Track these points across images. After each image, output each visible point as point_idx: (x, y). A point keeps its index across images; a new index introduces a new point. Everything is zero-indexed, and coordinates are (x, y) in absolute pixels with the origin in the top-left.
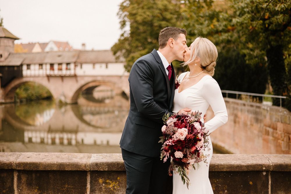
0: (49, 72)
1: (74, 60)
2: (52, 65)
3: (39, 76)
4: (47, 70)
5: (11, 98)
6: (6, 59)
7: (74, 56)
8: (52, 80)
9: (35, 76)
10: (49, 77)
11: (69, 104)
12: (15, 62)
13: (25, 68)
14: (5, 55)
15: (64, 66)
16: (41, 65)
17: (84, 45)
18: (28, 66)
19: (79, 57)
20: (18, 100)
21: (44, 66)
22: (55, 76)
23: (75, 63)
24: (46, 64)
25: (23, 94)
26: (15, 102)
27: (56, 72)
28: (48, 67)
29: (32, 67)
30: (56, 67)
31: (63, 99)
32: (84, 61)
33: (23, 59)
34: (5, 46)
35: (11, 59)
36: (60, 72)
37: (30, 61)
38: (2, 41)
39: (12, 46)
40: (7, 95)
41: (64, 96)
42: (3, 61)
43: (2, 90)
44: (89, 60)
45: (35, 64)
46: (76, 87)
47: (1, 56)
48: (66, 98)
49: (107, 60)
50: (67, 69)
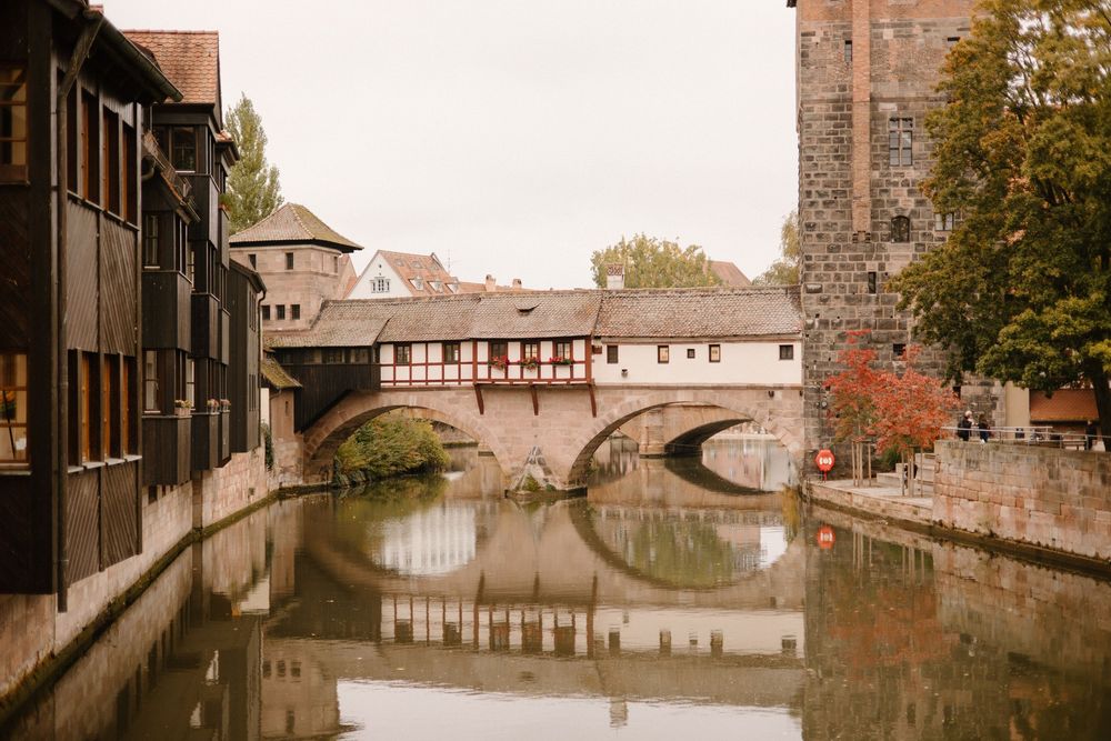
0: (483, 374)
1: (582, 327)
3: (443, 385)
4: (476, 365)
5: (324, 470)
6: (315, 320)
8: (494, 403)
11: (564, 495)
15: (547, 352)
18: (402, 348)
21: (466, 352)
23: (587, 338)
24: (472, 342)
25: (354, 454)
26: (335, 488)
27: (512, 374)
28: (483, 352)
29: (418, 354)
30: (514, 353)
31: (539, 474)
32: (624, 331)
33: (382, 325)
34: (311, 273)
35: (332, 324)
36: (530, 375)
37: (410, 329)
38: (301, 254)
39: (333, 273)
40: (314, 457)
41: (541, 463)
42: (303, 331)
43: (298, 439)
44: (644, 331)
45: (427, 343)
46: (589, 428)
47: (296, 310)
48: (547, 471)
49: (716, 331)
50: (555, 363)
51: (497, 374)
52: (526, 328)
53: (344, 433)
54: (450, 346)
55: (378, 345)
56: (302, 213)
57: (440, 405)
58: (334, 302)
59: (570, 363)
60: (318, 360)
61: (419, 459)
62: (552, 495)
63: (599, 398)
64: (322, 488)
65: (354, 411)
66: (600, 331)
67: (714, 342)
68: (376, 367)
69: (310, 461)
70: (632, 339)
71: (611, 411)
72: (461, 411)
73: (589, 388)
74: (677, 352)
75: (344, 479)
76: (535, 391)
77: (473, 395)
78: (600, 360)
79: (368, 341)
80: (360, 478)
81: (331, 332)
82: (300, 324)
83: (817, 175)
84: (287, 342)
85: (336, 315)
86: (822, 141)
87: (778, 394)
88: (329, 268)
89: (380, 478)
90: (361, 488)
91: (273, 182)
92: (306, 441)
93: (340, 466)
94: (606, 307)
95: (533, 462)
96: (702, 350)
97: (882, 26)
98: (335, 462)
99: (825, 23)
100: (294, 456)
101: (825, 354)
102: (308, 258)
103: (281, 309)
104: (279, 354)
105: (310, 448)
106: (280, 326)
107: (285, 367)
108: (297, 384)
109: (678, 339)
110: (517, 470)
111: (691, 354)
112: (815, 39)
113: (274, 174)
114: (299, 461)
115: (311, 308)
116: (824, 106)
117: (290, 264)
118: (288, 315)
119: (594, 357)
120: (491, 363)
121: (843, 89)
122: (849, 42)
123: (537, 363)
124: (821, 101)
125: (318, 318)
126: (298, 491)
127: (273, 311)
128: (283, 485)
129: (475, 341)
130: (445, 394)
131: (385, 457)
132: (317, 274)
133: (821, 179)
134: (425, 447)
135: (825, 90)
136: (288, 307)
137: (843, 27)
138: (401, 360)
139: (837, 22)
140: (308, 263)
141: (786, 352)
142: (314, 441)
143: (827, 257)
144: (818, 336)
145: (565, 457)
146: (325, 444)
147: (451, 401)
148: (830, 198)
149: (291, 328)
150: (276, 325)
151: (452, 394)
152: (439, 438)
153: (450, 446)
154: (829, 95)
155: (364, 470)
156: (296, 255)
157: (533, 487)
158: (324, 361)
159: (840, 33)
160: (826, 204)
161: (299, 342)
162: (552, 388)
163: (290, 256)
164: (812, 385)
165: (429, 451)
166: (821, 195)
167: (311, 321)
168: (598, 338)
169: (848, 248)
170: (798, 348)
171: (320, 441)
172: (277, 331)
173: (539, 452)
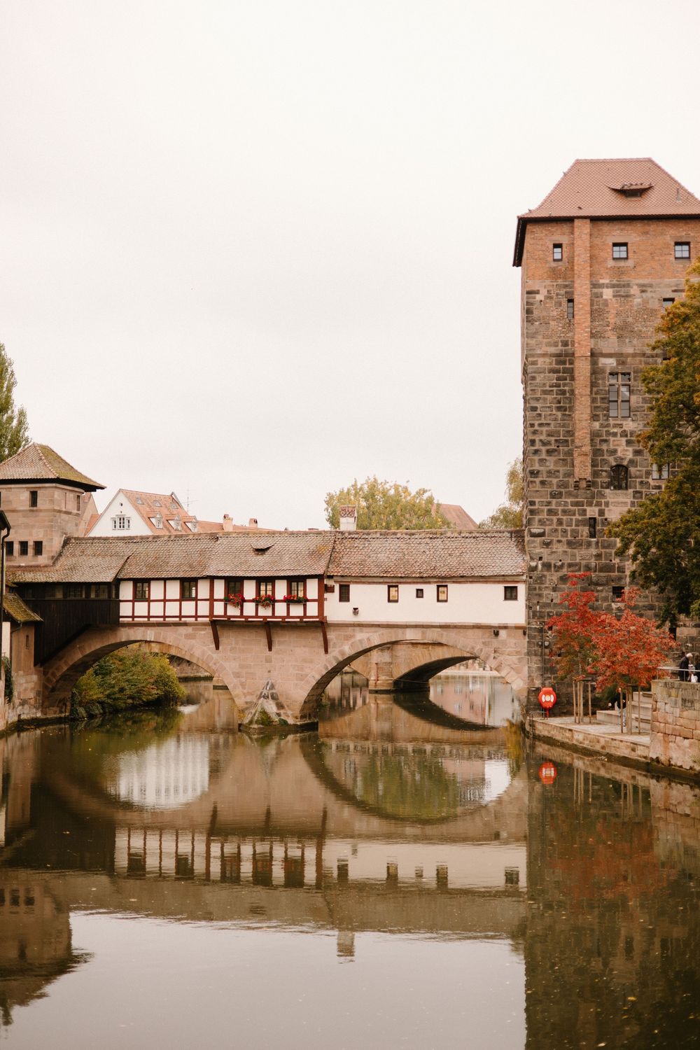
0: (222, 609)
1: (317, 567)
2: (231, 584)
3: (180, 623)
4: (213, 601)
5: (62, 702)
6: (56, 559)
8: (228, 639)
9: (164, 623)
10: (218, 626)
11: (296, 729)
12: (97, 571)
13: (126, 591)
15: (280, 589)
18: (141, 586)
21: (203, 590)
22: (246, 625)
23: (320, 577)
24: (210, 579)
25: (92, 687)
27: (248, 610)
28: (220, 588)
29: (156, 590)
30: (249, 591)
31: (271, 708)
32: (355, 571)
33: (122, 562)
34: (54, 510)
35: (74, 560)
36: (265, 612)
37: (149, 566)
38: (44, 493)
39: (75, 511)
40: (53, 690)
41: (274, 697)
42: (46, 566)
43: (37, 672)
44: (375, 571)
45: (165, 580)
46: (320, 664)
47: (38, 547)
48: (280, 706)
49: (443, 571)
50: (289, 600)
51: (233, 611)
52: (261, 566)
53: (82, 667)
54: (188, 585)
55: (117, 582)
56: (47, 454)
57: (177, 640)
58: (75, 539)
59: (304, 601)
60: (59, 595)
61: (155, 692)
62: (284, 729)
63: (331, 636)
64: (59, 721)
65: (95, 645)
66: (333, 570)
67: (442, 582)
68: (117, 602)
69: (48, 694)
70: (364, 579)
71: (343, 647)
72: (198, 647)
73: (321, 625)
74: (406, 592)
75: (82, 711)
76: (270, 629)
77: (209, 631)
78: (332, 599)
79: (108, 577)
80: (97, 710)
81: (73, 568)
82: (42, 560)
83: (540, 425)
84: (29, 577)
85: (78, 553)
86: (545, 392)
87: (503, 633)
88: (71, 506)
89: (116, 711)
90: (98, 721)
91: (20, 423)
92: (45, 673)
93: (78, 699)
94: (338, 547)
95: (266, 697)
96: (430, 590)
97: (602, 286)
98: (73, 695)
99: (548, 282)
100: (32, 689)
101: (548, 595)
102: (52, 497)
103: (24, 545)
104: (21, 589)
105: (48, 680)
106: (23, 562)
107: (27, 602)
108: (38, 618)
109: (407, 579)
110: (251, 705)
111: (420, 593)
112: (539, 297)
113: (22, 414)
114: (38, 693)
115: (53, 544)
116: (547, 360)
117: (34, 501)
118: (31, 551)
119: (326, 595)
120: (227, 601)
121: (565, 344)
122: (571, 301)
123: (271, 601)
124: (544, 355)
125: (60, 555)
126: (35, 723)
127: (16, 547)
128: (22, 717)
129: (212, 579)
130: (182, 630)
131: (122, 690)
132: (60, 511)
133: (544, 429)
134: (162, 681)
135: (549, 344)
136: (31, 544)
137: (566, 286)
138: (140, 595)
139: (560, 282)
140: (52, 501)
141: (510, 593)
142: (53, 674)
143: (549, 503)
144: (541, 579)
145: (298, 692)
146: (64, 677)
147: (188, 636)
148: (553, 447)
149: (33, 563)
150: (19, 560)
151: (189, 630)
152: (175, 671)
153: (185, 680)
154: (552, 350)
155: (102, 703)
156: (40, 493)
157: (265, 720)
158: (65, 595)
159: (563, 292)
160: (549, 452)
161: (41, 578)
162: (285, 626)
163: (34, 495)
164: (535, 625)
165: (165, 685)
166: (544, 443)
167: (53, 557)
168: (330, 577)
169: (569, 494)
170: (522, 590)
171: (59, 674)
172: (19, 567)
173: (273, 687)
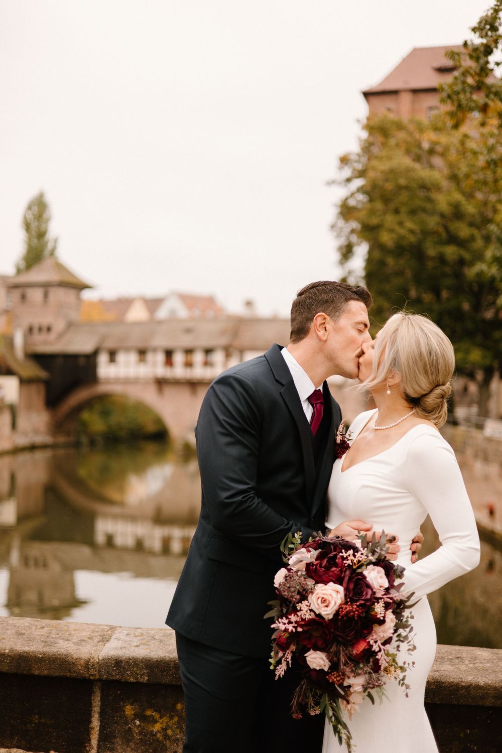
0: (161, 371)
1: (223, 341)
2: (169, 354)
3: (134, 381)
4: (156, 366)
5: (68, 434)
6: (61, 336)
7: (223, 333)
8: (169, 391)
9: (127, 381)
10: (161, 383)
12: (81, 344)
13: (103, 359)
14: (59, 326)
15: (198, 357)
16: (142, 353)
17: (249, 304)
18: (112, 355)
19: (235, 333)
20: (84, 440)
21: (150, 357)
22: (176, 383)
23: (226, 348)
24: (155, 350)
25: (96, 423)
26: (77, 445)
27: (179, 371)
28: (160, 357)
29: (121, 357)
30: (179, 358)
33: (98, 338)
36: (189, 372)
38: (55, 293)
40: (61, 424)
42: (53, 341)
43: (48, 413)
47: (49, 329)
51: (168, 372)
52: (187, 341)
55: (96, 352)
56: (60, 267)
57: (136, 392)
59: (214, 364)
66: (236, 343)
76: (194, 383)
77: (155, 386)
79: (90, 349)
82: (52, 336)
92: (54, 413)
93: (81, 430)
94: (241, 328)
100: (45, 423)
102: (59, 295)
105: (57, 416)
106: (39, 338)
108: (47, 376)
117: (46, 298)
118: (45, 332)
120: (166, 364)
123: (193, 364)
125: (64, 333)
130: (139, 385)
136: (45, 326)
147: (143, 390)
149: (45, 339)
151: (143, 385)
156: (50, 294)
161: (49, 349)
163: (46, 294)
167: (58, 336)
